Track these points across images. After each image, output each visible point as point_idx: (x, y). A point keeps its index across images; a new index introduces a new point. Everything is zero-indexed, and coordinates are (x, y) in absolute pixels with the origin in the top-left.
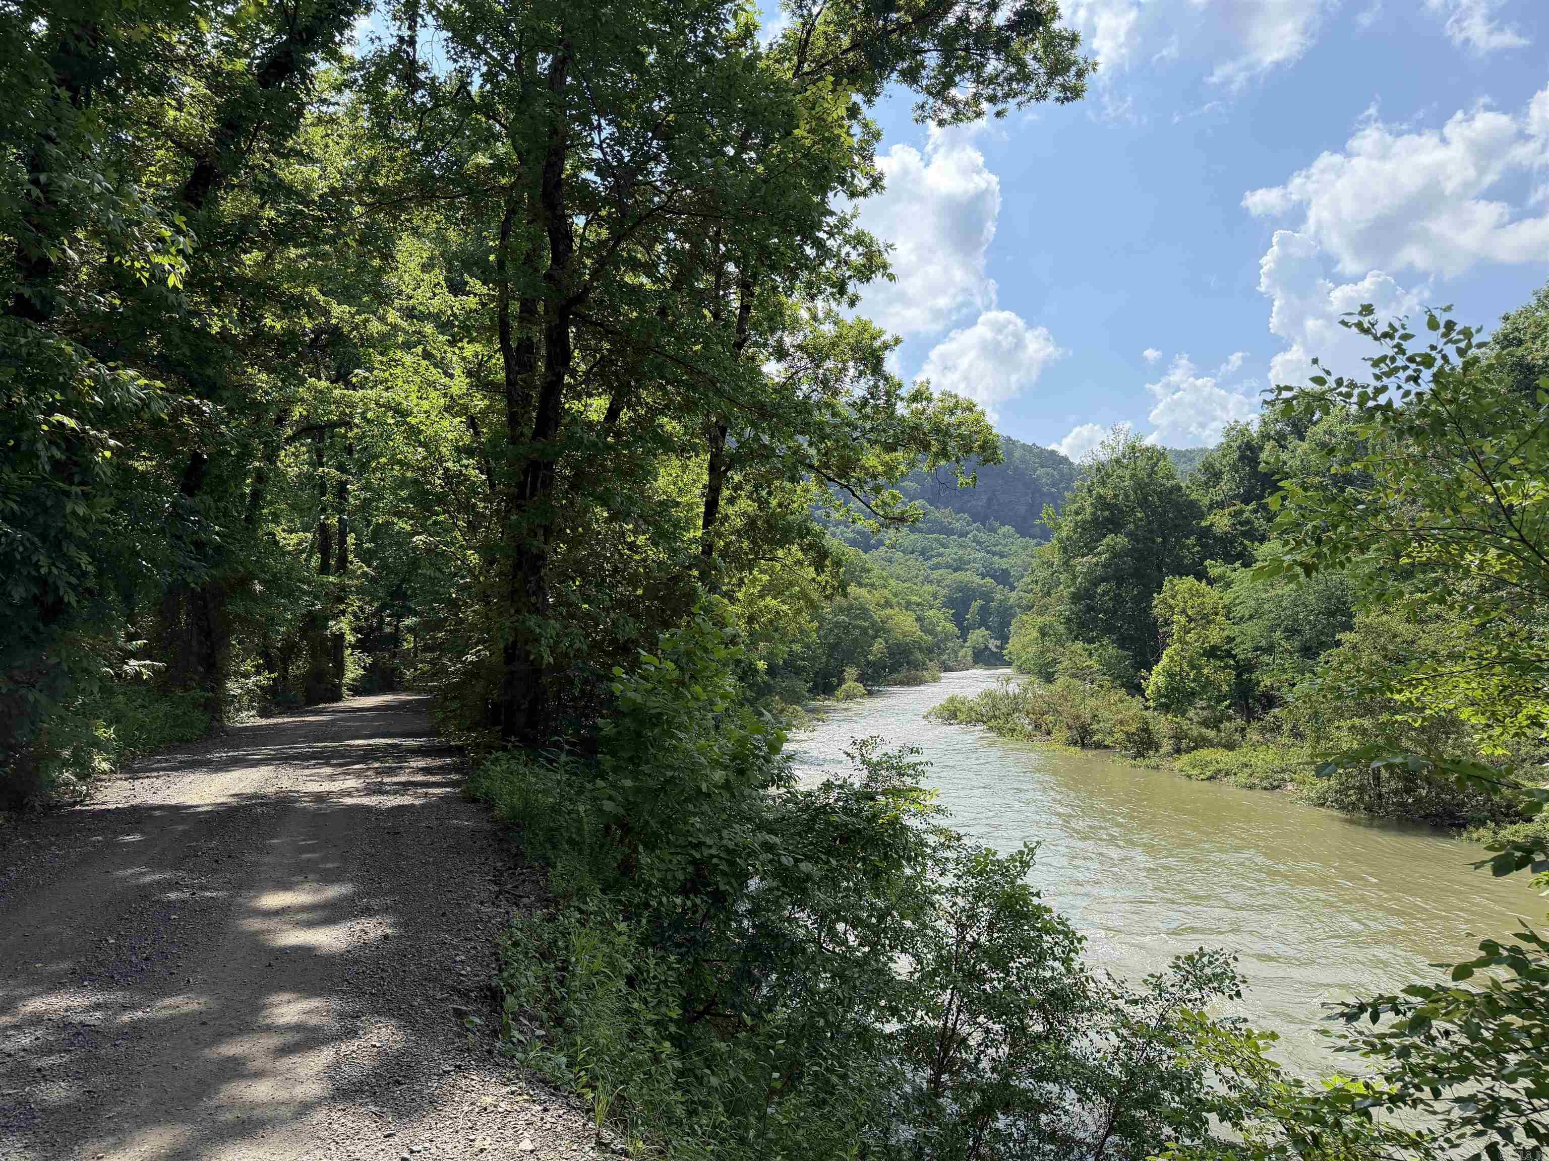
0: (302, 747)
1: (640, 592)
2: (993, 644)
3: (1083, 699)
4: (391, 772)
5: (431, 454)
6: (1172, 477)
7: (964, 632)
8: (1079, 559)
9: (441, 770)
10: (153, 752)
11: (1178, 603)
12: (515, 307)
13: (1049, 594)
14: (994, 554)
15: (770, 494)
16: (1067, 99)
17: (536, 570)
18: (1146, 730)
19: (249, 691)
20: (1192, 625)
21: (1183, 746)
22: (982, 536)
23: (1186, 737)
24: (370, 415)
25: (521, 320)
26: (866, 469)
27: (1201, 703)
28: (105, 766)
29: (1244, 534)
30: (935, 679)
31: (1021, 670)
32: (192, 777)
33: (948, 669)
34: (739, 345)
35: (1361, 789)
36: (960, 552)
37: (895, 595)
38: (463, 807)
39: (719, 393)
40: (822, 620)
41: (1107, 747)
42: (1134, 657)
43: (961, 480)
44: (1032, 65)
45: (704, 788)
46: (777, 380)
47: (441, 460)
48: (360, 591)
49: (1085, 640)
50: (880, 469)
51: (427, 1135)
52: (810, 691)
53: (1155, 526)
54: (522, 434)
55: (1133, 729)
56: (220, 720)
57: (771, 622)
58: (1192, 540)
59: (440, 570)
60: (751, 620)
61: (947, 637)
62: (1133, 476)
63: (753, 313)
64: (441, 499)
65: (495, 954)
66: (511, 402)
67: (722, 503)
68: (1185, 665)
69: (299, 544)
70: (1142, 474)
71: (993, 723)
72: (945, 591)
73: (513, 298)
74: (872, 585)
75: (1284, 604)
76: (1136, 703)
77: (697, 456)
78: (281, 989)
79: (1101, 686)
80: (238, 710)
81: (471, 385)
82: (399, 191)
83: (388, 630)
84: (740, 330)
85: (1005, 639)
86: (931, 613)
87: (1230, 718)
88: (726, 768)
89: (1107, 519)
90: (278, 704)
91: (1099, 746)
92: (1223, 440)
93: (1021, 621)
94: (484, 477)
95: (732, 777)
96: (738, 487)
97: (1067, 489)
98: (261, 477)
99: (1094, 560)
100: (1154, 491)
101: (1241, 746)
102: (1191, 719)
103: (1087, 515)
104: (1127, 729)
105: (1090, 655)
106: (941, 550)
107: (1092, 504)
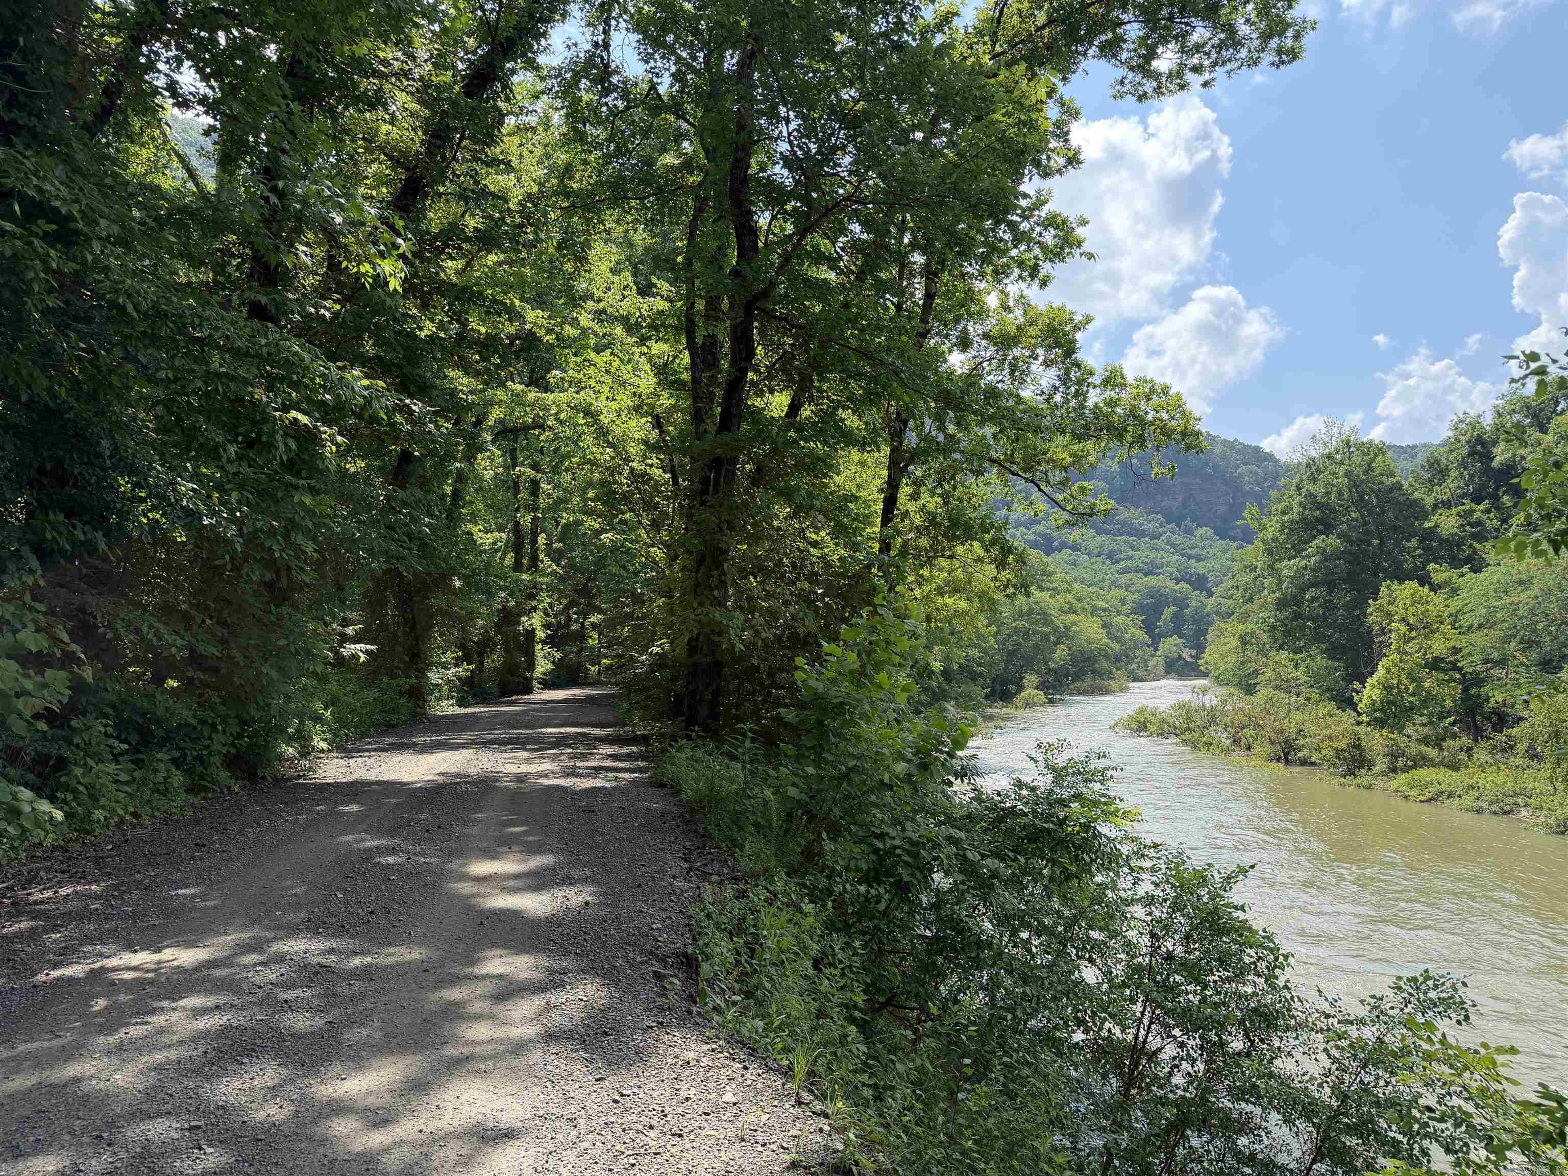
0: (499, 734)
2: (1187, 654)
3: (1288, 713)
4: (584, 757)
5: (618, 454)
6: (1391, 474)
7: (1155, 640)
8: (1286, 562)
9: (629, 757)
10: (364, 735)
11: (1398, 609)
12: (700, 305)
13: (1251, 600)
14: (1190, 557)
16: (1283, 63)
17: (719, 566)
18: (1358, 747)
19: (448, 682)
20: (1413, 634)
21: (1400, 764)
22: (1178, 539)
23: (1403, 755)
24: (563, 416)
25: (707, 317)
26: (1054, 461)
27: (1419, 720)
28: (324, 745)
29: (1474, 536)
30: (1123, 689)
31: (1218, 680)
32: (400, 757)
33: (1137, 679)
34: (924, 335)
36: (1152, 556)
37: (1079, 600)
38: (651, 791)
39: (903, 383)
40: (1000, 624)
41: (1313, 764)
42: (1346, 668)
43: (1155, 471)
44: (1244, 29)
45: (886, 780)
46: (961, 371)
47: (627, 460)
48: (551, 588)
49: (1290, 650)
50: (1069, 461)
51: (635, 1081)
52: (987, 697)
53: (1372, 527)
54: (706, 432)
55: (1343, 744)
56: (423, 708)
57: (948, 620)
58: (1414, 542)
59: (624, 567)
60: (929, 619)
61: (1136, 646)
62: (1348, 474)
63: (937, 302)
64: (626, 498)
65: (688, 925)
66: (696, 398)
67: (901, 499)
68: (1403, 677)
69: (495, 543)
70: (1359, 471)
71: (1187, 736)
72: (1136, 596)
73: (700, 296)
74: (1055, 589)
75: (1520, 613)
76: (1349, 717)
77: (877, 450)
78: (493, 945)
79: (1308, 699)
80: (439, 699)
81: (659, 384)
82: (592, 194)
83: (574, 627)
84: (924, 321)
85: (1200, 648)
86: (1119, 619)
87: (1454, 736)
88: (909, 761)
89: (1318, 520)
90: (475, 696)
91: (1304, 762)
92: (1451, 434)
93: (1219, 629)
94: (667, 476)
95: (914, 770)
96: (919, 483)
97: (1271, 487)
98: (461, 477)
99: (1303, 563)
100: (1371, 490)
101: (1467, 767)
102: (1409, 736)
103: (1294, 515)
104: (1336, 744)
105: (1296, 666)
106: (1131, 553)
107: (1301, 503)
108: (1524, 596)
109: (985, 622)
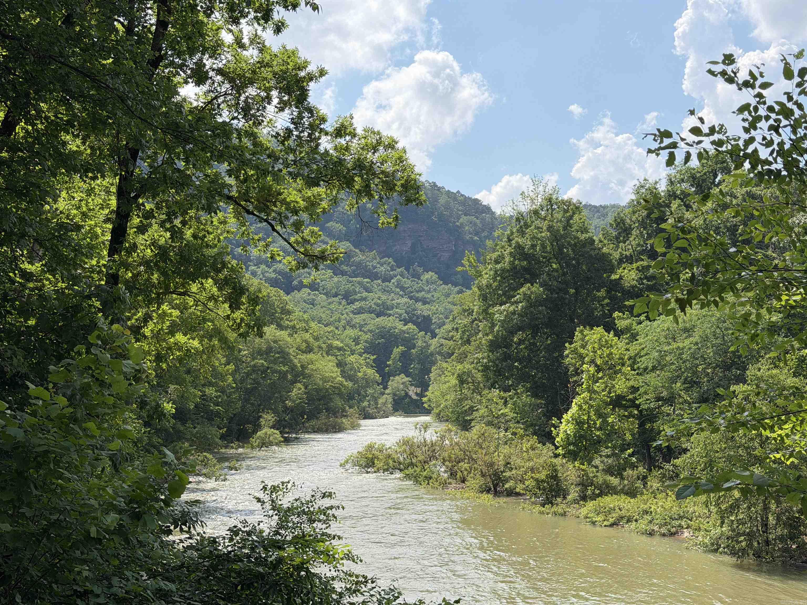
1: (32, 322)
2: (413, 392)
3: (497, 447)
6: (585, 230)
7: (385, 378)
8: (497, 308)
11: (588, 352)
13: (468, 342)
14: (417, 300)
15: (184, 223)
18: (555, 477)
20: (600, 375)
21: (589, 493)
22: (407, 282)
23: (592, 484)
26: (288, 204)
27: (605, 452)
29: (649, 289)
30: (355, 427)
31: (440, 418)
33: (367, 416)
34: (155, 63)
35: (750, 536)
36: (384, 297)
37: (317, 339)
39: (129, 112)
40: (238, 361)
41: (518, 494)
42: (547, 405)
43: (382, 220)
45: (93, 533)
46: (195, 104)
49: (501, 388)
50: (302, 204)
52: (223, 437)
53: (569, 277)
55: (542, 476)
57: (180, 360)
58: (602, 293)
60: (159, 358)
61: (368, 383)
62: (550, 228)
63: (171, 29)
67: (131, 231)
68: (592, 414)
70: (559, 226)
71: (410, 471)
72: (368, 336)
74: (294, 327)
75: (685, 356)
77: (103, 177)
79: (515, 434)
84: (157, 47)
85: (424, 386)
86: (352, 359)
87: (633, 466)
88: (120, 512)
89: (524, 269)
91: (511, 493)
92: (634, 197)
93: (441, 368)
95: (126, 520)
96: (149, 215)
97: (487, 237)
99: (512, 309)
100: (569, 243)
101: (642, 494)
102: (596, 467)
103: (506, 264)
104: (537, 476)
105: (506, 403)
106: (365, 294)
107: (511, 253)
108: (687, 342)
109: (223, 360)
